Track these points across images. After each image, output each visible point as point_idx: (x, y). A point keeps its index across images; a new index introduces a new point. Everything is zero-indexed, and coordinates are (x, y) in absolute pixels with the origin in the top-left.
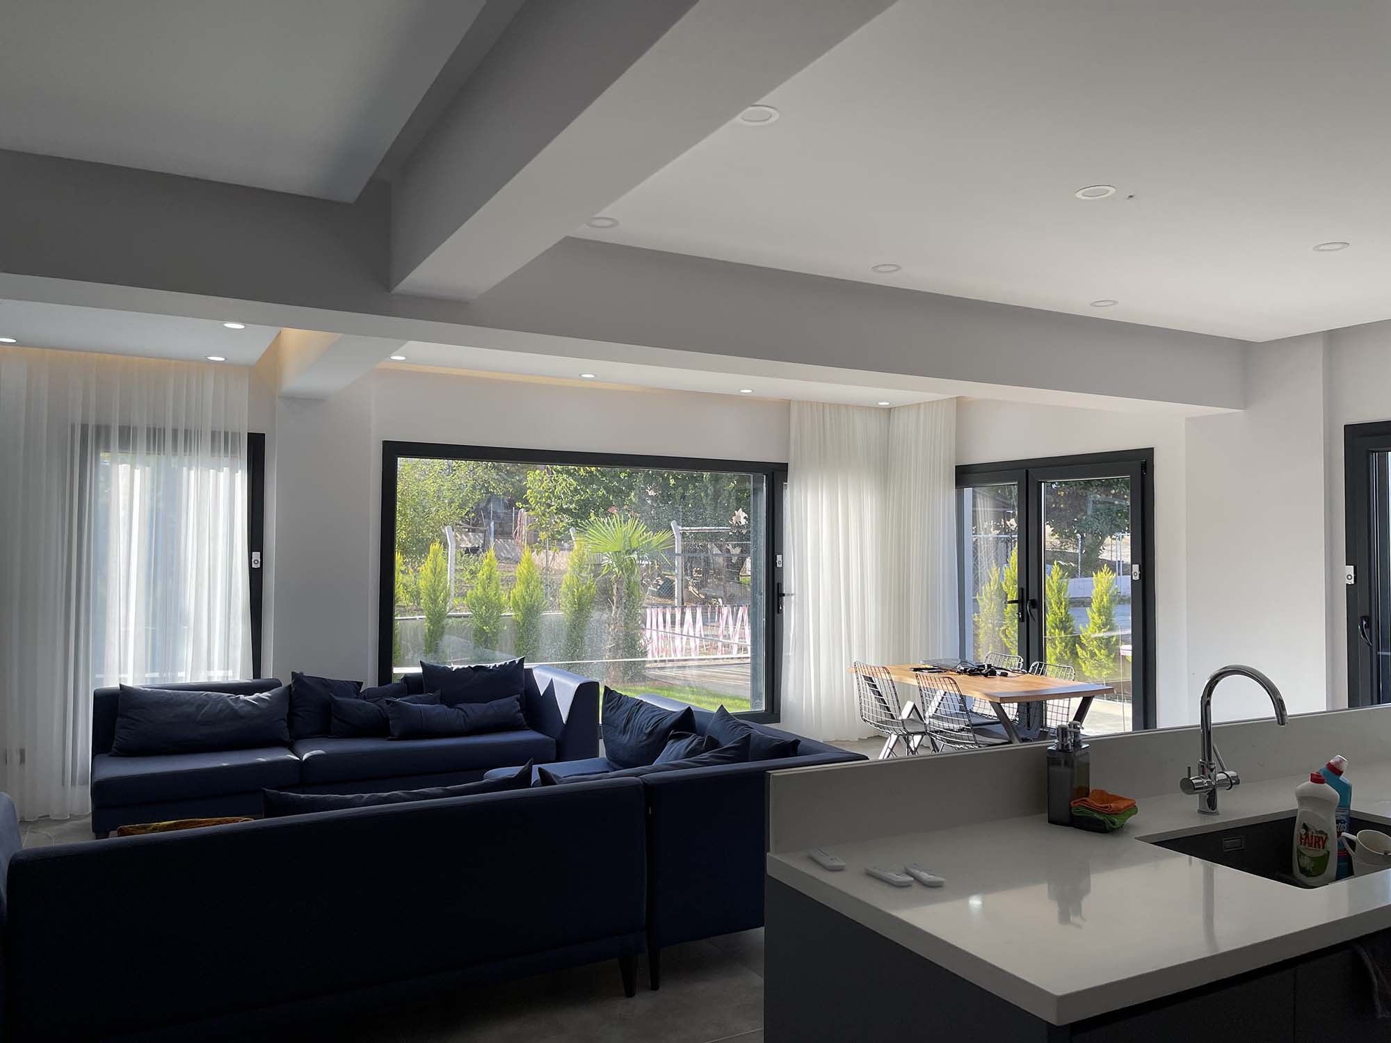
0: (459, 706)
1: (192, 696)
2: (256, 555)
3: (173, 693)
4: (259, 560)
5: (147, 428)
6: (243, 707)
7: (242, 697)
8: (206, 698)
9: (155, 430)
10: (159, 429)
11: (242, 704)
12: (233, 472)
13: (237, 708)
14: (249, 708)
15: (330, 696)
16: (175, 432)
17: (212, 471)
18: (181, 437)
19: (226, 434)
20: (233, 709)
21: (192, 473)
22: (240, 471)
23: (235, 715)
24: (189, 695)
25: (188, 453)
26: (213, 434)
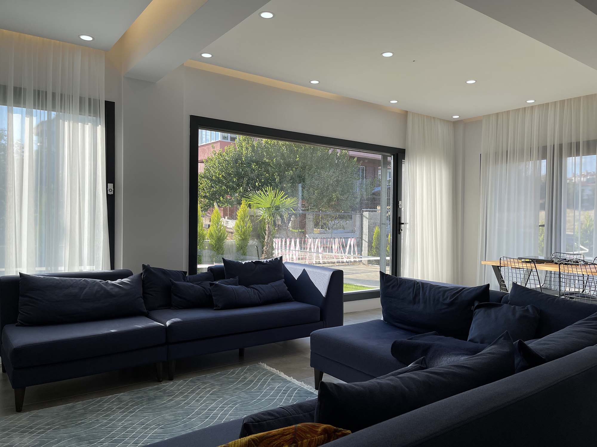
0: (252, 286)
1: (74, 281)
2: (110, 186)
3: (60, 279)
4: (113, 189)
5: (34, 90)
6: (112, 289)
7: (109, 281)
8: (85, 283)
9: (39, 91)
10: (42, 92)
11: (111, 287)
12: (95, 125)
13: (108, 289)
14: (117, 290)
15: (170, 280)
16: (54, 95)
17: (79, 123)
18: (58, 98)
19: (90, 100)
20: (105, 290)
21: (66, 123)
22: (99, 126)
23: (108, 294)
24: (72, 280)
25: (63, 111)
26: (81, 98)
